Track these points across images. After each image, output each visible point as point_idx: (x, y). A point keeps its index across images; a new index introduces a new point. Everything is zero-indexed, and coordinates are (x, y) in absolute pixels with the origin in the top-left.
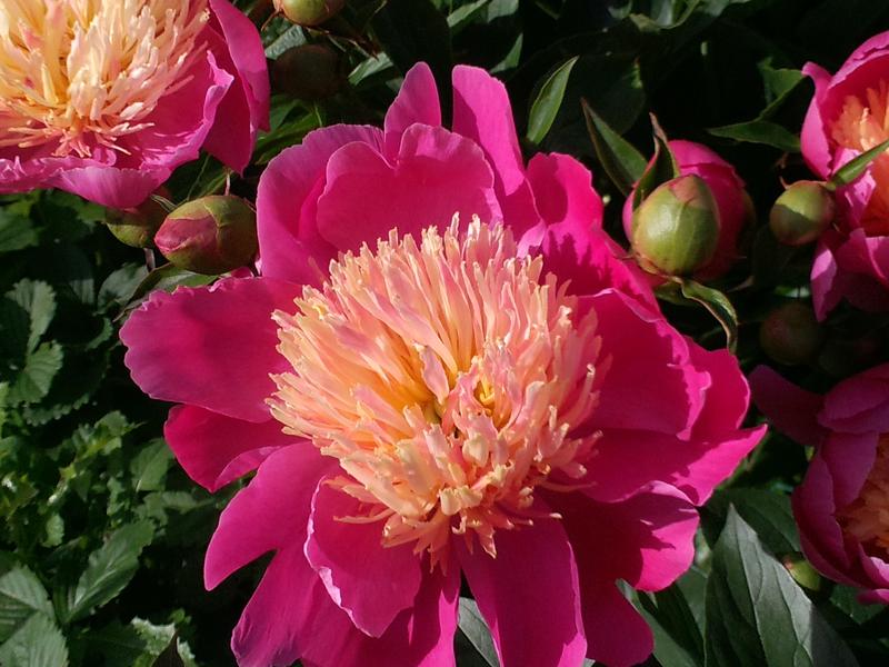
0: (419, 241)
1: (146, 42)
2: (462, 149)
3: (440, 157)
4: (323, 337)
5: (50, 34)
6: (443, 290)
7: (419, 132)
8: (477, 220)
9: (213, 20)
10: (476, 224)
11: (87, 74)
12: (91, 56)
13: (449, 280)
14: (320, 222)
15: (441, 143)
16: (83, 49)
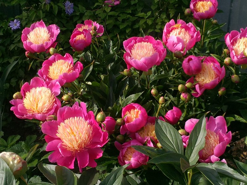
0: (74, 118)
1: (48, 101)
2: (80, 109)
3: (78, 109)
4: (63, 127)
5: (36, 100)
6: (76, 124)
7: (75, 106)
8: (81, 117)
9: (56, 100)
10: (81, 118)
11: (40, 105)
12: (41, 103)
13: (77, 122)
14: (64, 117)
15: (78, 108)
16: (40, 102)
